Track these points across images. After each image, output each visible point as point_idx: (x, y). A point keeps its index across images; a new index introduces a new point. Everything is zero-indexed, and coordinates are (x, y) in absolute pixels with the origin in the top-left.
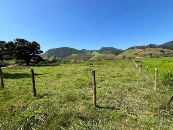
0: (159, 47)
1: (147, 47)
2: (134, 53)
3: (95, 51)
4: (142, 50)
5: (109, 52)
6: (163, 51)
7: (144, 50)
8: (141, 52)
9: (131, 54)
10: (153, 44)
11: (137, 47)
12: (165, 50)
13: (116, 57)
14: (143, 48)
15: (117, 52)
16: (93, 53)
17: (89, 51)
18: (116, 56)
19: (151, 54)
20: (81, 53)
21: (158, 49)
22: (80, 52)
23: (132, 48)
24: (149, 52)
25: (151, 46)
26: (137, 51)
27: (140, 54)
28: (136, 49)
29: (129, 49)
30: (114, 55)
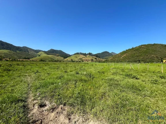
0: (94, 55)
1: (88, 54)
2: (79, 58)
3: (42, 51)
4: (85, 56)
5: (58, 55)
6: (96, 59)
7: (86, 57)
8: (84, 57)
9: (77, 58)
10: (91, 53)
11: (81, 54)
15: (66, 56)
16: (39, 53)
17: (33, 50)
18: (64, 59)
21: (93, 57)
23: (78, 54)
24: (90, 59)
25: (90, 54)
26: (82, 56)
27: (83, 59)
28: (81, 55)
29: (75, 54)
30: (62, 58)
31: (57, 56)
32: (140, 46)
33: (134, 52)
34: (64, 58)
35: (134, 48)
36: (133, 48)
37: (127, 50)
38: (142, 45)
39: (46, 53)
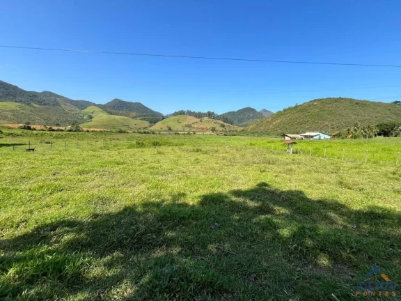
0: (218, 117)
1: (204, 115)
2: (185, 123)
3: (95, 105)
4: (198, 120)
5: (134, 114)
6: (223, 126)
7: (201, 121)
8: (196, 123)
9: (179, 124)
10: (212, 111)
11: (190, 113)
12: (226, 124)
13: (152, 128)
14: (199, 116)
15: (154, 118)
16: (89, 110)
17: (71, 102)
18: (151, 126)
19: (213, 130)
20: (40, 103)
21: (218, 121)
22: (33, 97)
23: (182, 113)
24: (209, 126)
25: (210, 115)
26: (191, 120)
27: (196, 126)
28: (189, 117)
29: (175, 114)
30: (146, 124)
31: (133, 118)
32: (311, 101)
33: (297, 115)
34: (151, 122)
35: (300, 106)
36: (296, 107)
37: (285, 110)
38: (315, 101)
39: (106, 111)
